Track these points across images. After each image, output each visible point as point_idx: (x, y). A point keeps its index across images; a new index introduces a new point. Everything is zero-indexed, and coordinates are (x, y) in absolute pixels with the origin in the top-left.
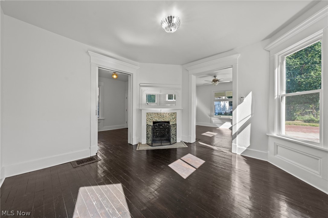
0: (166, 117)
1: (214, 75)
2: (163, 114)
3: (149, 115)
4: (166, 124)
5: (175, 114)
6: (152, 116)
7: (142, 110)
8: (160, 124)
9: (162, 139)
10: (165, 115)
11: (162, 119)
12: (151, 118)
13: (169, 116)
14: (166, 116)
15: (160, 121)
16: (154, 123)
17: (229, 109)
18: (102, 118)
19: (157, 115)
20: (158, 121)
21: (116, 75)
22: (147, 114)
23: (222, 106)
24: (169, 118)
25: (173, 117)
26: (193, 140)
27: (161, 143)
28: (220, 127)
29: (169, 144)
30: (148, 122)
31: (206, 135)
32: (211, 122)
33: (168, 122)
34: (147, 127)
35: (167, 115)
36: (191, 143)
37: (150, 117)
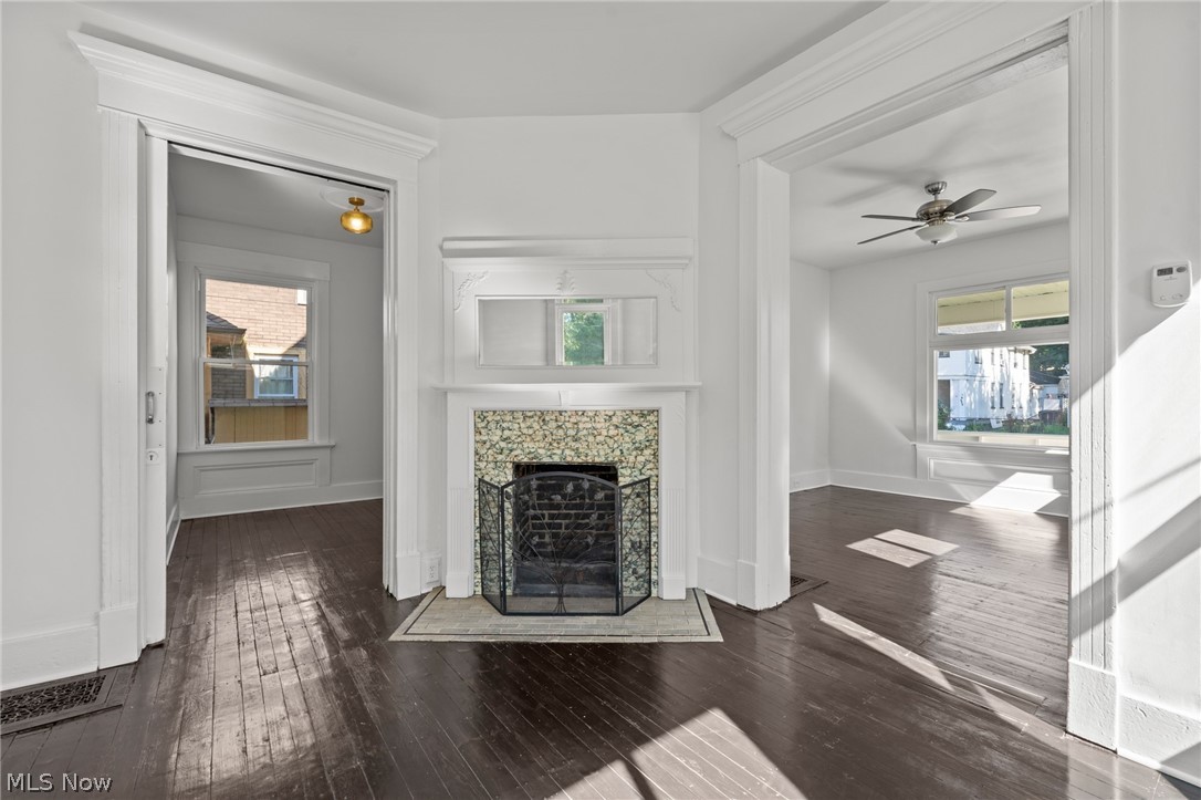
0: (591, 439)
1: (926, 179)
2: (573, 420)
3: (492, 425)
4: (587, 481)
5: (651, 418)
6: (507, 433)
7: (450, 396)
8: (551, 478)
9: (577, 572)
10: (585, 424)
11: (567, 452)
12: (503, 444)
13: (612, 432)
14: (594, 432)
15: (556, 459)
16: (521, 469)
17: (1031, 400)
18: (325, 442)
19: (536, 426)
20: (546, 460)
21: (365, 216)
22: (481, 415)
23: (987, 388)
24: (611, 442)
25: (640, 436)
26: (769, 588)
27: (560, 596)
28: (973, 504)
29: (610, 604)
30: (482, 465)
31: (874, 553)
32: (916, 466)
33: (608, 472)
34: (482, 494)
35: (601, 424)
36: (754, 613)
37: (496, 439)
